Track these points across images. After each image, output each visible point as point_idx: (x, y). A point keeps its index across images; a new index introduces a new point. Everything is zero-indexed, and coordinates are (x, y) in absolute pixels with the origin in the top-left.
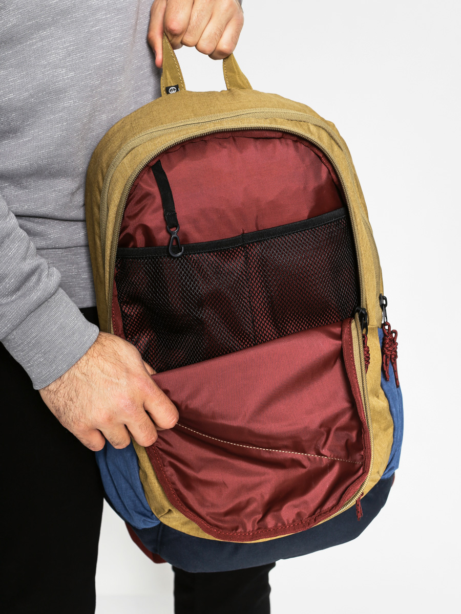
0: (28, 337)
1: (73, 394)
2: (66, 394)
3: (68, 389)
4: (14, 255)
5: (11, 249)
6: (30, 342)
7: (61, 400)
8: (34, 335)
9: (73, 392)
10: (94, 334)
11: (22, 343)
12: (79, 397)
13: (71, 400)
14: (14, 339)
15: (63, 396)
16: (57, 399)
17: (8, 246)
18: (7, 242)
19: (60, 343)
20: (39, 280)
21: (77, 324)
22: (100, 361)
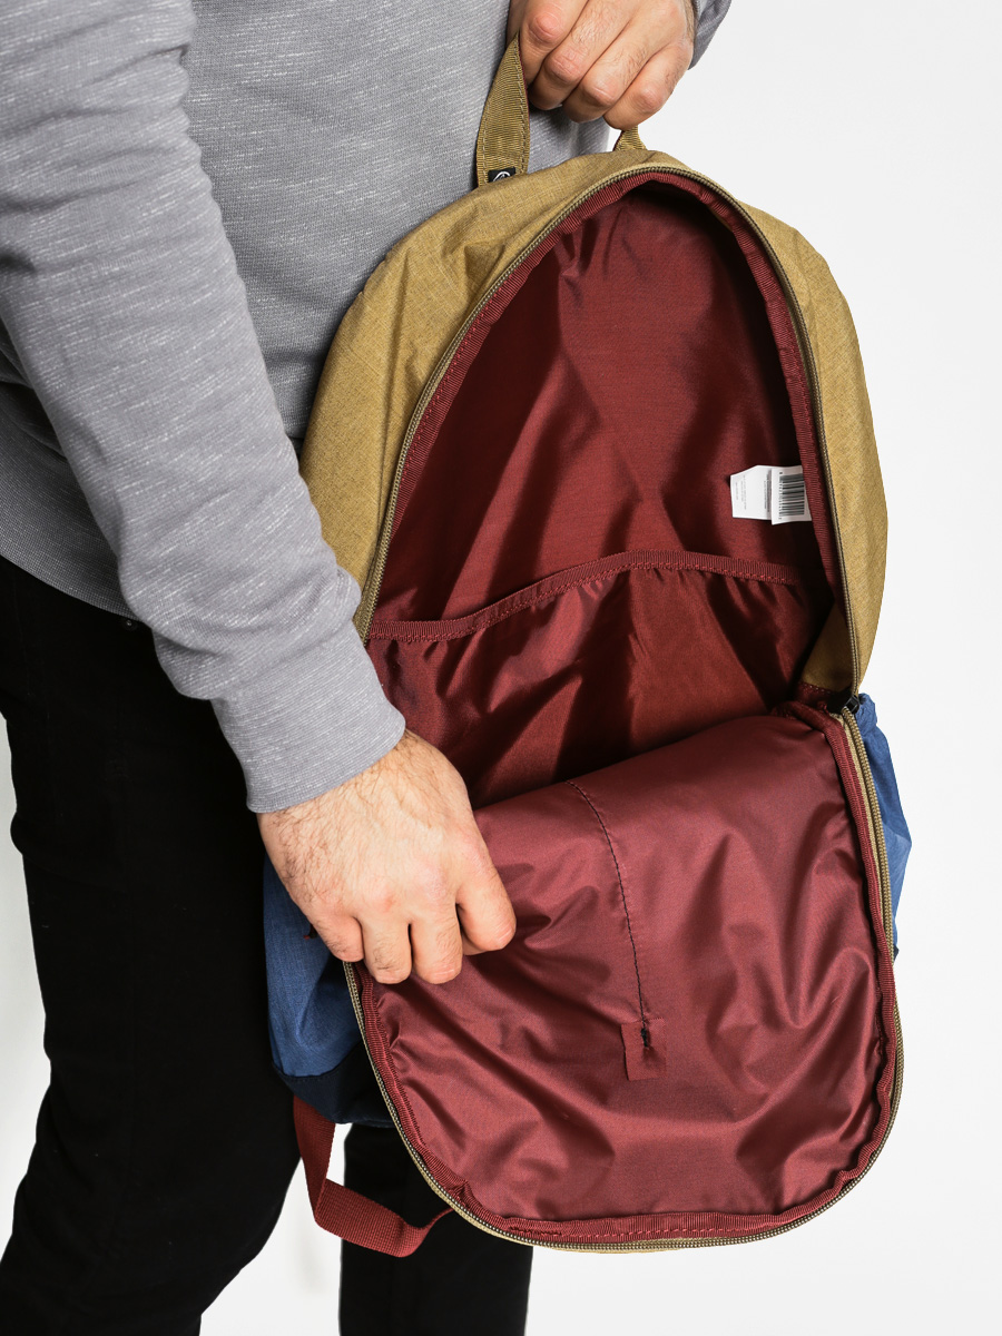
0: (264, 707)
1: (332, 835)
2: (317, 833)
3: (325, 823)
4: (277, 532)
5: (273, 518)
6: (264, 719)
7: (304, 841)
8: (277, 707)
9: (332, 830)
10: (394, 735)
11: (249, 716)
12: (342, 845)
13: (324, 846)
14: (236, 703)
15: (309, 835)
16: (297, 839)
17: (269, 512)
18: (269, 501)
19: (324, 736)
20: (313, 600)
21: (365, 706)
22: (400, 781)
